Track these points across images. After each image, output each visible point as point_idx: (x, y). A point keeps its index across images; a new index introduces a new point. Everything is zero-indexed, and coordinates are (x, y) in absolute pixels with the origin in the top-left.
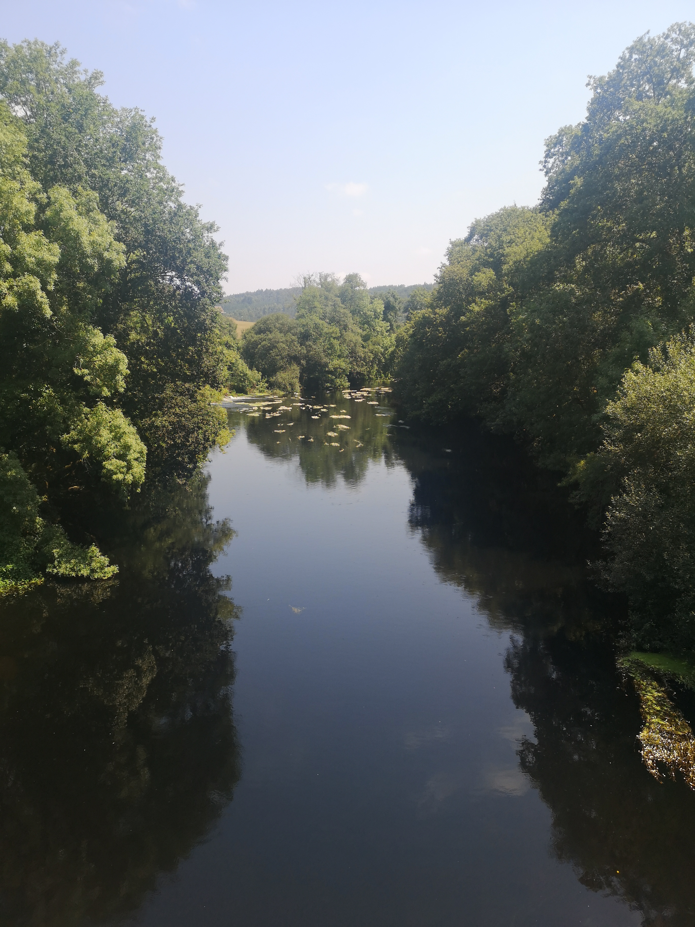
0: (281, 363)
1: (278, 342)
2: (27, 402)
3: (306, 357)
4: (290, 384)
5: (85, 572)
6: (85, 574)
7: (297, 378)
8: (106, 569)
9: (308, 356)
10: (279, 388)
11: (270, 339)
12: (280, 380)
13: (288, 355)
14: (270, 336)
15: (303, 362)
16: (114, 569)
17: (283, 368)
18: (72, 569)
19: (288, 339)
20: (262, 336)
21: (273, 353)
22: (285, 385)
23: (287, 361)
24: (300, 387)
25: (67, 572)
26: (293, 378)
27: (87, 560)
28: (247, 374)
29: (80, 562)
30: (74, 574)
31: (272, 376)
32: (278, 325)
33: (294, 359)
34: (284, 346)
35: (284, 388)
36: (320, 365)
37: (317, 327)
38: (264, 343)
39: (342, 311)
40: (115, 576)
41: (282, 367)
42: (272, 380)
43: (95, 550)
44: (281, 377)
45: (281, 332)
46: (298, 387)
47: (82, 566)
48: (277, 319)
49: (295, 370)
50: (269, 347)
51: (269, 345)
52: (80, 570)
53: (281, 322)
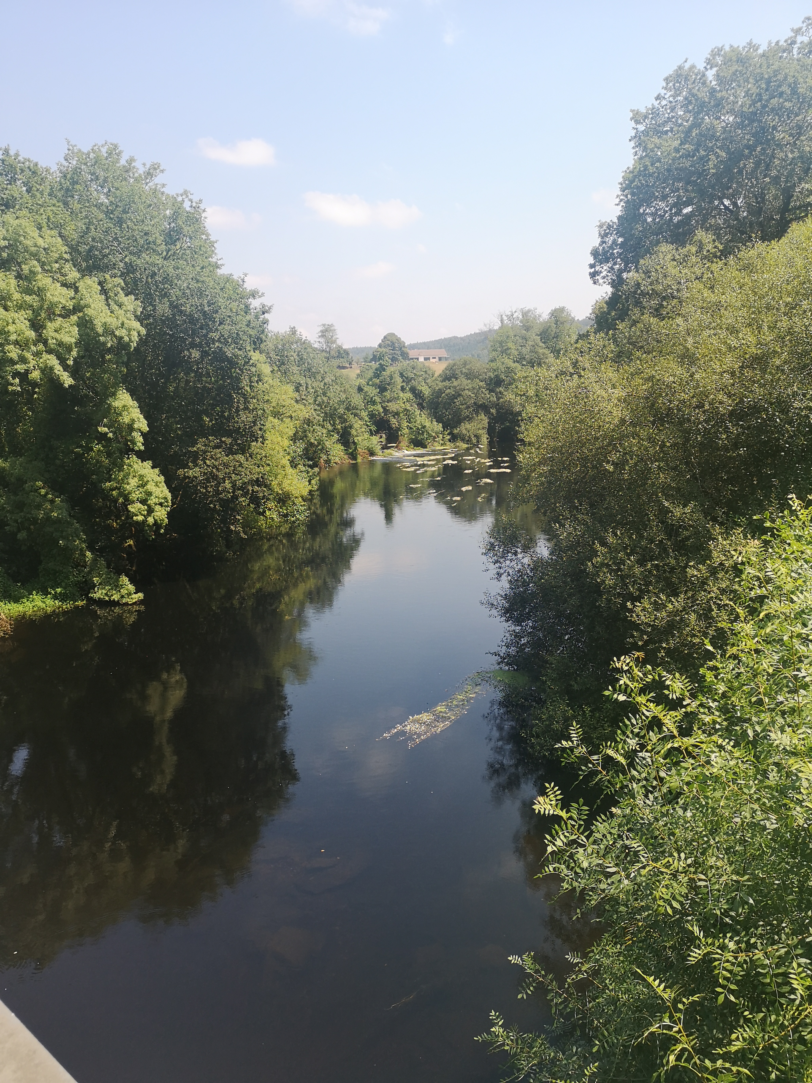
0: (466, 413)
1: (464, 390)
2: (80, 456)
3: (496, 405)
4: (475, 436)
5: (116, 597)
6: (116, 599)
7: (483, 428)
8: (134, 596)
9: (498, 404)
10: (463, 440)
11: (455, 387)
12: (464, 432)
13: (475, 403)
14: (455, 383)
15: (493, 411)
16: (140, 595)
17: (469, 419)
18: (106, 594)
19: (474, 385)
20: (447, 383)
21: (457, 402)
22: (469, 437)
23: (474, 410)
24: (487, 439)
25: (102, 597)
26: (479, 429)
27: (117, 587)
28: (425, 426)
29: (112, 589)
30: (107, 599)
31: (456, 427)
32: (464, 370)
33: (483, 408)
34: (470, 393)
35: (468, 440)
36: (512, 413)
37: (509, 371)
38: (448, 391)
39: (541, 351)
40: (140, 602)
41: (468, 417)
42: (455, 431)
43: (125, 580)
44: (465, 428)
45: (468, 379)
46: (485, 439)
47: (114, 592)
48: (465, 364)
49: (483, 420)
50: (453, 395)
51: (453, 393)
52: (112, 595)
53: (467, 367)
